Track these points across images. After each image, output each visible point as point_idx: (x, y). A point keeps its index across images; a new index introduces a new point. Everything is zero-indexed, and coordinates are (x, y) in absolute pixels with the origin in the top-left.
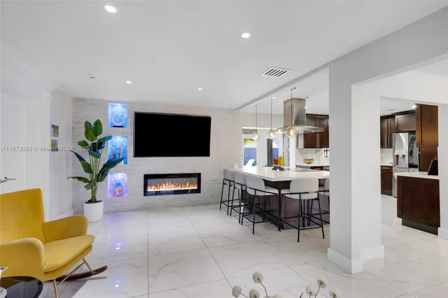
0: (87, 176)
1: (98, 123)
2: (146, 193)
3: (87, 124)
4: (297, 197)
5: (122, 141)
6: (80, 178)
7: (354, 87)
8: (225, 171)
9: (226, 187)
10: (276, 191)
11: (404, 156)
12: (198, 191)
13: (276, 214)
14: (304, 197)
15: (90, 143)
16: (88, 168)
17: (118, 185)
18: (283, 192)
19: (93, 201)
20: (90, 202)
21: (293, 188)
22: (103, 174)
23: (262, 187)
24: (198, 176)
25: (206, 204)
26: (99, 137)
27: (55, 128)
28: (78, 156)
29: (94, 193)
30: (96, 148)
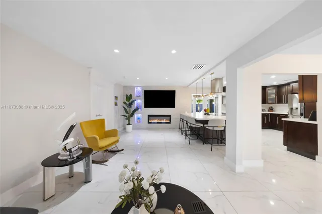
0: (127, 115)
1: (131, 95)
2: (149, 123)
3: (127, 96)
4: (211, 128)
5: (140, 102)
6: (124, 116)
7: (238, 70)
8: (181, 115)
9: (181, 121)
10: (202, 125)
11: (297, 108)
12: (170, 123)
13: (203, 136)
14: (215, 129)
15: (127, 103)
16: (127, 112)
17: (139, 118)
18: (205, 125)
19: (129, 124)
20: (128, 124)
21: (210, 124)
22: (133, 114)
23: (194, 123)
24: (170, 116)
25: (173, 129)
26: (131, 100)
27: (116, 98)
28: (124, 107)
29: (129, 121)
30: (130, 105)
